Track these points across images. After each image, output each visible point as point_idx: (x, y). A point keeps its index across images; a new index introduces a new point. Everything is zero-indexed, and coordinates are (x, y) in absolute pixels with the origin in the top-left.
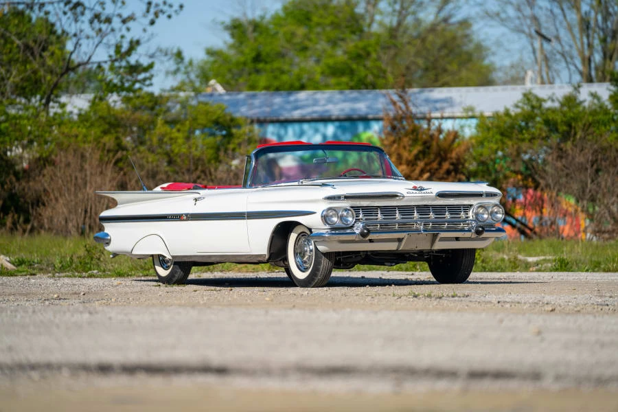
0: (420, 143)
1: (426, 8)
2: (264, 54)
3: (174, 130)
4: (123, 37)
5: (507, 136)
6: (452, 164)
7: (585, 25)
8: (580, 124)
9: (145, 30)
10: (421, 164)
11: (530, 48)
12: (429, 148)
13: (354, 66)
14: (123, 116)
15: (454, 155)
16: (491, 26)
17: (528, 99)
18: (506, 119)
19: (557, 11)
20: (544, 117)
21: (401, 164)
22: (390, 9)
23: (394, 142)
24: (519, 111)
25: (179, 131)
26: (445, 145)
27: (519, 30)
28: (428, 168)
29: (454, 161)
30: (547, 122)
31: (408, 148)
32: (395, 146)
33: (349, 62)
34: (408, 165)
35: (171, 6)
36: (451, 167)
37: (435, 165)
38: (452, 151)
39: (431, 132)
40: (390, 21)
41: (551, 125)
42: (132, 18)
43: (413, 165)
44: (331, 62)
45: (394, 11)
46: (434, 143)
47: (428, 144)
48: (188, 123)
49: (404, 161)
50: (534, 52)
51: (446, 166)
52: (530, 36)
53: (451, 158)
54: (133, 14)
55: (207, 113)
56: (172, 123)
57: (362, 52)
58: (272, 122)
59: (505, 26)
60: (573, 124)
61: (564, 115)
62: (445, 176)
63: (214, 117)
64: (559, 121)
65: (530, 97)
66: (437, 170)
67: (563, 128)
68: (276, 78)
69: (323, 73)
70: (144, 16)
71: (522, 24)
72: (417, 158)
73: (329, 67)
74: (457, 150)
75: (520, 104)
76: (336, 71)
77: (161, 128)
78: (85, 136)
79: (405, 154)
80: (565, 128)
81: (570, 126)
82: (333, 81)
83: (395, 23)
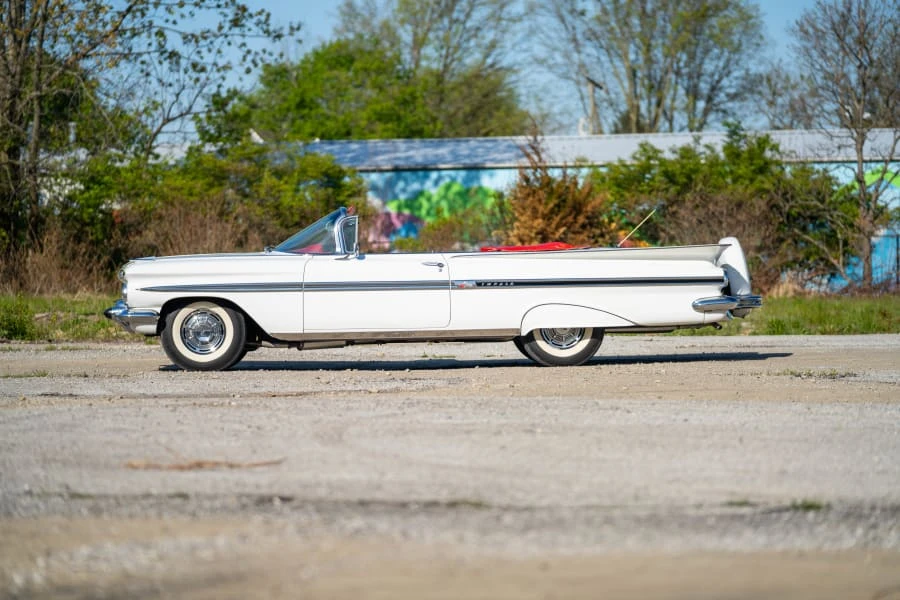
0: (555, 196)
1: (472, 53)
2: (308, 100)
3: (282, 182)
4: (219, 86)
5: (624, 188)
6: (588, 218)
7: (633, 74)
8: (701, 176)
9: (241, 79)
10: (557, 219)
11: (578, 95)
12: (564, 201)
13: (402, 113)
14: (230, 167)
15: (589, 208)
16: (540, 73)
17: (645, 150)
18: (623, 170)
19: (604, 58)
20: (663, 168)
21: (537, 218)
22: (436, 55)
23: (528, 195)
24: (636, 162)
25: (286, 183)
26: (581, 198)
27: (566, 77)
28: (564, 221)
29: (589, 214)
30: (666, 174)
31: (544, 201)
32: (531, 199)
33: (397, 108)
34: (544, 219)
35: (271, 54)
36: (587, 221)
37: (570, 219)
38: (586, 206)
39: (567, 184)
40: (436, 66)
41: (670, 177)
42: (227, 67)
43: (549, 220)
44: (378, 108)
45: (441, 56)
46: (570, 197)
47: (563, 197)
48: (296, 174)
49: (539, 215)
50: (582, 98)
51: (581, 219)
52: (578, 83)
53: (587, 212)
54: (229, 63)
55: (316, 164)
56: (279, 174)
57: (408, 98)
58: (374, 171)
59: (553, 72)
60: (694, 176)
61: (683, 167)
62: (580, 230)
63: (324, 170)
64: (678, 172)
65: (646, 147)
66: (572, 223)
67: (682, 180)
68: (322, 124)
69: (369, 119)
70: (241, 65)
71: (569, 71)
72: (552, 211)
73: (376, 113)
74: (593, 203)
75: (638, 156)
76: (381, 117)
77: (268, 180)
78: (191, 189)
79: (541, 208)
80: (685, 180)
81: (689, 178)
82: (379, 127)
83: (441, 68)
